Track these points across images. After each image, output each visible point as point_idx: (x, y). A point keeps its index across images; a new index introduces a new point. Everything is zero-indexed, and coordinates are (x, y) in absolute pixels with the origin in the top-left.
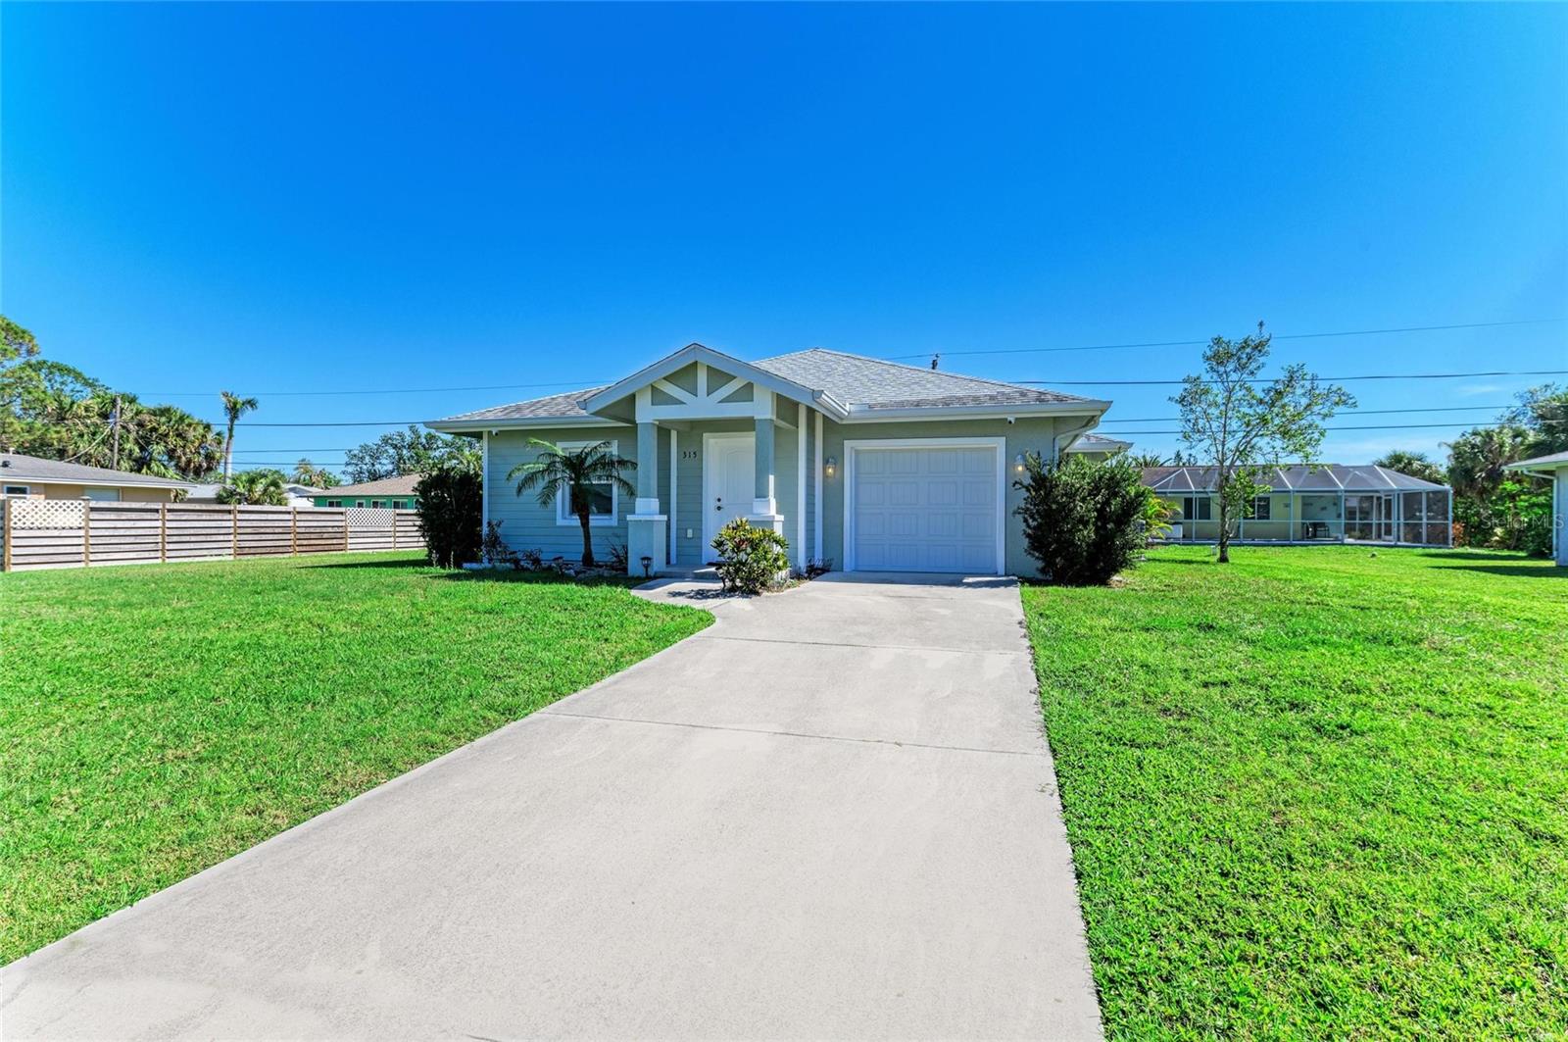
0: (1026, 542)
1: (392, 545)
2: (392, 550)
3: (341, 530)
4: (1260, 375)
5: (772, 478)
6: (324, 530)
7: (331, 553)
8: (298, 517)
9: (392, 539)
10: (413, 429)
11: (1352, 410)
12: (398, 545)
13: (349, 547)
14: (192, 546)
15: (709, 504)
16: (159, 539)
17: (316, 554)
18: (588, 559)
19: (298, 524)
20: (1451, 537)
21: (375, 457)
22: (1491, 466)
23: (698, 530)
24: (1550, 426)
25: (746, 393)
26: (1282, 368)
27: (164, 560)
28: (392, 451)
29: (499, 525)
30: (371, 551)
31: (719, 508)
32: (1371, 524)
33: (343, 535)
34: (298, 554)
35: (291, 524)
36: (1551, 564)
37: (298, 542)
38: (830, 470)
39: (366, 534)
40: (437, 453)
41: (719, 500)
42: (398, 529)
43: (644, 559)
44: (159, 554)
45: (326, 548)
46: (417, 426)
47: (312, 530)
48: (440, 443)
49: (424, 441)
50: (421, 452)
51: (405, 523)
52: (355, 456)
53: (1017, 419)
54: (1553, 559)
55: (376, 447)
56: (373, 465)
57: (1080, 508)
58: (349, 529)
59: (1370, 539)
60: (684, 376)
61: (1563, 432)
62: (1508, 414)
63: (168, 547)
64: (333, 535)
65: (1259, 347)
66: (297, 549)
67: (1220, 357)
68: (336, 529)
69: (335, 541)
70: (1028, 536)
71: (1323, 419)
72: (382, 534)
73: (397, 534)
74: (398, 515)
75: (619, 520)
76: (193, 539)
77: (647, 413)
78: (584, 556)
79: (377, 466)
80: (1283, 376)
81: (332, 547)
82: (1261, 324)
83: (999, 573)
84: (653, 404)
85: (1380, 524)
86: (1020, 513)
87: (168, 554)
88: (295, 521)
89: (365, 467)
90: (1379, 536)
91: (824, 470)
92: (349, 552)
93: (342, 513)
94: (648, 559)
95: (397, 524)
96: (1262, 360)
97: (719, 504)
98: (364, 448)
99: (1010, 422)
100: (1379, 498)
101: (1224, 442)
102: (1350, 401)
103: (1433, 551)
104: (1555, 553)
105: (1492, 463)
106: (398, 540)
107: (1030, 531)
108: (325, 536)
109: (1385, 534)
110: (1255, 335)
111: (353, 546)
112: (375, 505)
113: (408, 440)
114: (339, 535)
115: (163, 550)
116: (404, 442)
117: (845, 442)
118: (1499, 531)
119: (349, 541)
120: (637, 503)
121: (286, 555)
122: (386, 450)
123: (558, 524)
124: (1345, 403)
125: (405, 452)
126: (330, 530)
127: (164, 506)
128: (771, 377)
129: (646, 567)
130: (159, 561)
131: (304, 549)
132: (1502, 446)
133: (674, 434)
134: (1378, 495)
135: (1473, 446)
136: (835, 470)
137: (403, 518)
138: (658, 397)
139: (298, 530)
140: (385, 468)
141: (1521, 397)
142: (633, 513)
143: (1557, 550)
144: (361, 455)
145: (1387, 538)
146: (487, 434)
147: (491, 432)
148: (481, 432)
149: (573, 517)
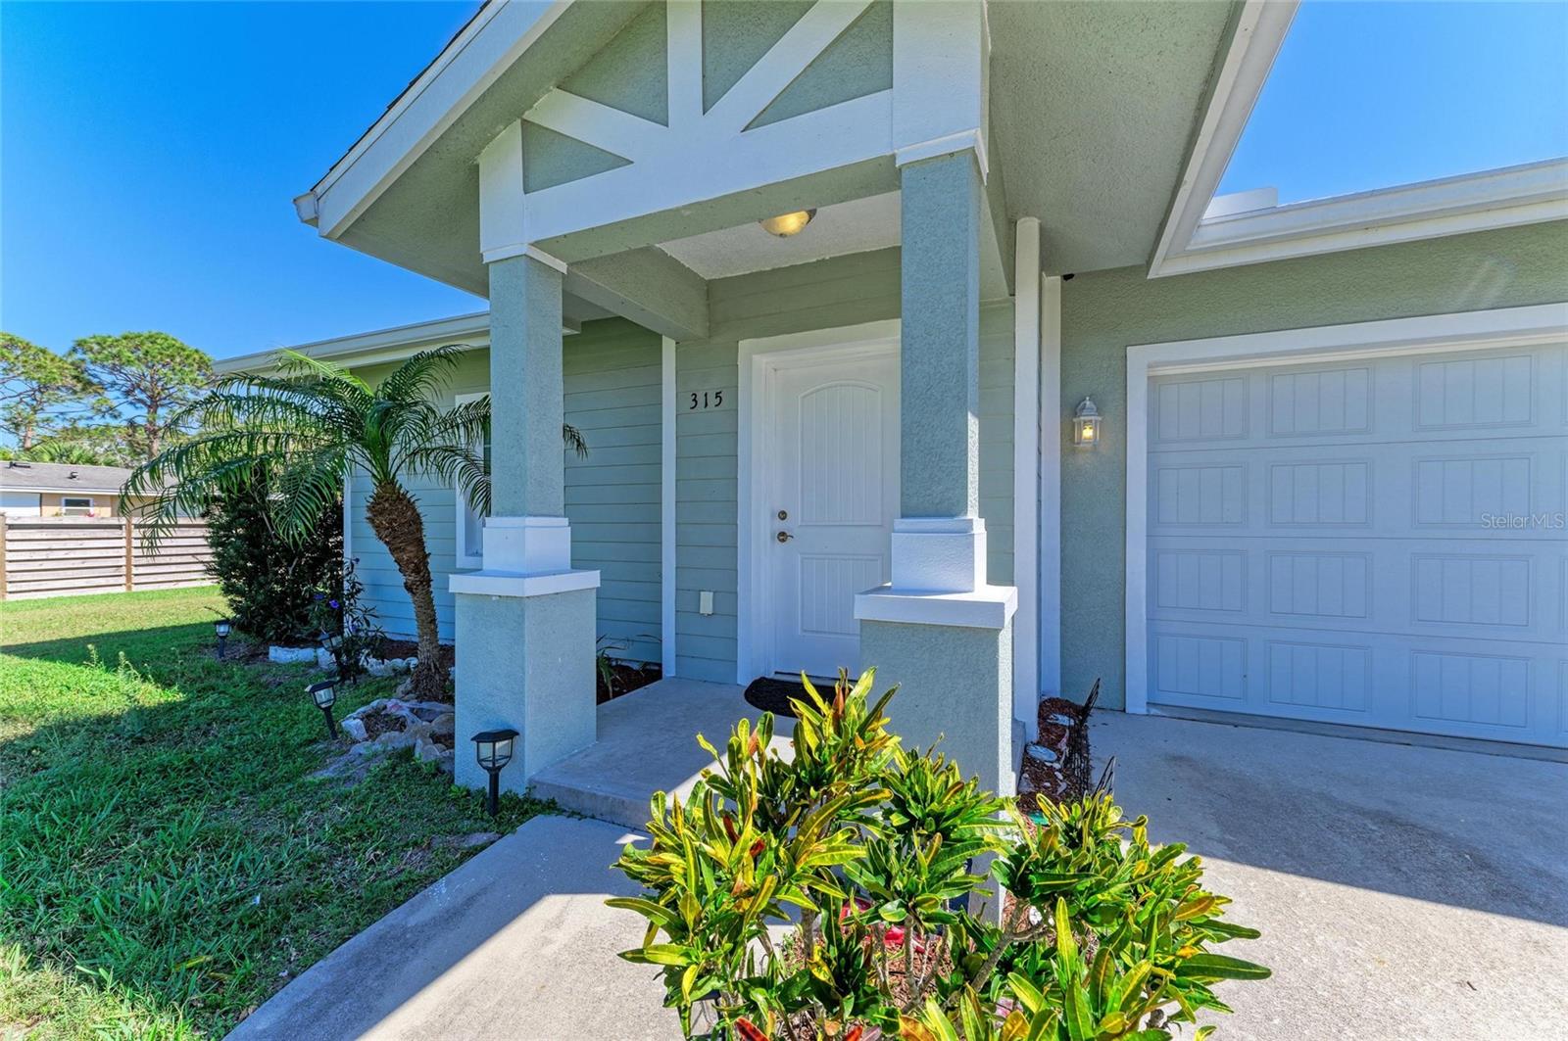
5: (973, 425)
14: (174, 568)
15: (755, 527)
16: (123, 561)
23: (728, 595)
27: (129, 588)
31: (783, 536)
38: (1088, 433)
41: (783, 515)
44: (123, 580)
63: (134, 571)
76: (174, 560)
84: (526, 193)
87: (135, 580)
97: (780, 526)
115: (128, 576)
117: (1132, 351)
127: (129, 521)
130: (123, 589)
133: (669, 346)
136: (1100, 427)
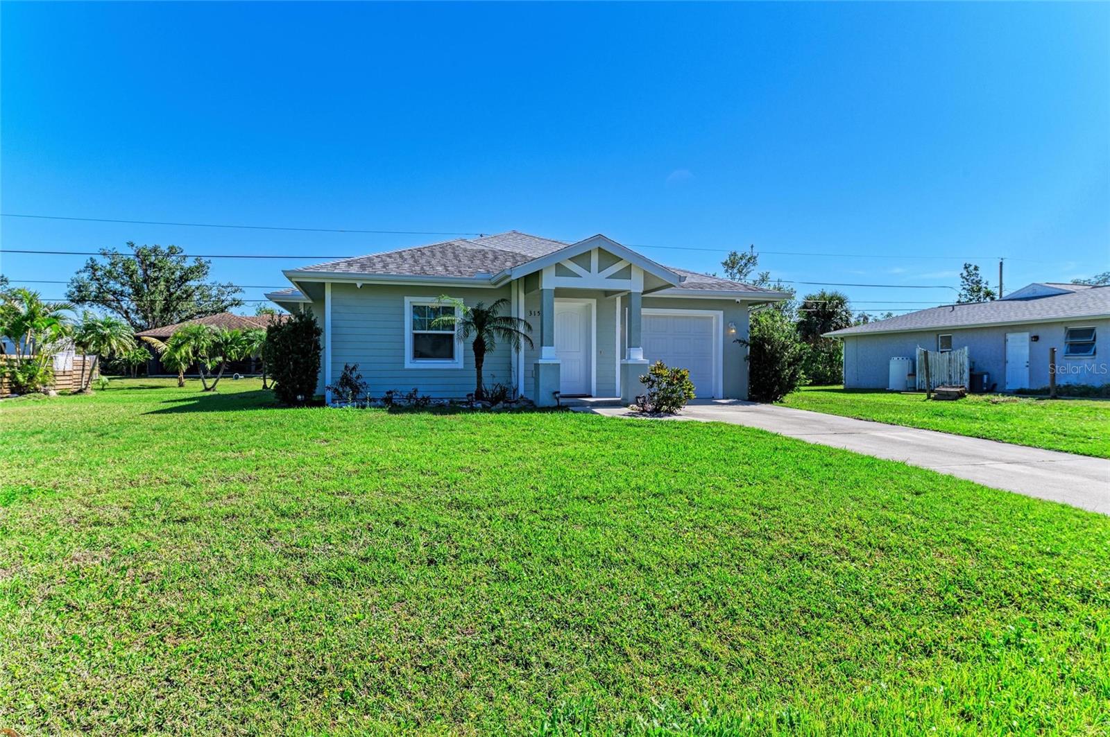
18: (479, 395)
25: (626, 273)
43: (556, 393)
54: (843, 385)
60: (582, 259)
65: (752, 260)
67: (732, 265)
75: (465, 364)
78: (477, 391)
80: (758, 278)
82: (752, 247)
83: (718, 397)
84: (556, 276)
94: (558, 392)
96: (752, 268)
99: (738, 302)
104: (844, 382)
110: (748, 252)
120: (542, 350)
123: (406, 367)
129: (558, 399)
138: (560, 270)
142: (541, 358)
143: (844, 380)
146: (330, 286)
147: (356, 284)
148: (324, 283)
149: (418, 361)
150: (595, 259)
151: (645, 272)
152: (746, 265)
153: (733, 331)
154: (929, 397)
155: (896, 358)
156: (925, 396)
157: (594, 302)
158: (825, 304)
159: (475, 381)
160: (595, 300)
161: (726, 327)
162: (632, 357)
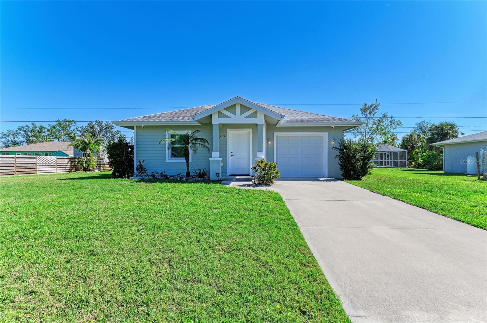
0: (339, 167)
1: (55, 171)
2: (55, 173)
3: (34, 165)
4: (375, 116)
6: (28, 165)
7: (31, 174)
8: (17, 160)
9: (55, 169)
10: (33, 124)
11: (401, 127)
12: (57, 171)
13: (38, 172)
15: (229, 154)
17: (25, 175)
18: (188, 174)
19: (17, 162)
20: (407, 165)
21: (15, 135)
22: (411, 145)
23: (226, 163)
24: (432, 133)
25: (255, 115)
26: (382, 114)
28: (23, 133)
29: (143, 162)
30: (47, 173)
31: (231, 156)
32: (383, 161)
33: (35, 167)
34: (17, 175)
35: (14, 162)
36: (443, 172)
37: (17, 170)
38: (269, 143)
39: (45, 167)
40: (44, 134)
41: (231, 153)
42: (57, 164)
43: (217, 174)
45: (29, 172)
46: (35, 123)
47: (23, 165)
48: (46, 130)
49: (38, 129)
50: (37, 133)
51: (60, 162)
52: (5, 135)
53: (334, 127)
54: (443, 171)
55: (15, 131)
56: (14, 138)
57: (358, 156)
58: (38, 165)
59: (383, 166)
60: (232, 108)
61: (436, 135)
62: (413, 129)
64: (31, 167)
65: (376, 107)
66: (17, 173)
67: (365, 110)
68: (33, 165)
69: (32, 170)
70: (340, 165)
71: (394, 129)
72: (51, 166)
73: (57, 167)
74: (57, 159)
75: (192, 160)
77: (216, 121)
78: (187, 173)
79: (16, 139)
80: (381, 116)
81: (31, 172)
82: (377, 100)
83: (326, 177)
84: (219, 118)
85: (385, 161)
86: (337, 157)
88: (16, 161)
89: (10, 139)
90: (385, 165)
91: (267, 143)
92: (38, 174)
93: (35, 158)
94: (218, 174)
95: (57, 162)
96: (377, 111)
98: (10, 131)
99: (333, 128)
100: (385, 154)
101: (365, 136)
102: (401, 124)
103: (403, 169)
104: (444, 169)
105: (412, 144)
106: (57, 169)
107: (341, 163)
108: (28, 167)
109: (387, 164)
110: (374, 103)
111: (40, 172)
112: (46, 155)
113: (31, 128)
114: (34, 167)
116: (29, 129)
117: (274, 133)
118: (413, 163)
119: (38, 169)
120: (212, 153)
121: (12, 176)
122: (20, 133)
123: (167, 161)
124: (399, 125)
125: (29, 133)
126: (30, 165)
128: (266, 110)
129: (218, 177)
131: (20, 173)
132: (415, 138)
134: (385, 152)
135: (407, 139)
136: (271, 142)
137: (59, 160)
138: (221, 115)
139: (17, 165)
140: (20, 140)
141: (417, 124)
142: (211, 157)
143: (444, 168)
144: (8, 134)
145: (387, 165)
146: (136, 127)
147: (141, 126)
148: (133, 126)
149: (173, 159)
150: (238, 108)
151: (265, 115)
152: (373, 110)
153: (333, 143)
154: (479, 179)
155: (470, 156)
156: (476, 178)
157: (251, 130)
158: (442, 129)
159: (186, 167)
160: (252, 129)
161: (329, 141)
162: (258, 156)
